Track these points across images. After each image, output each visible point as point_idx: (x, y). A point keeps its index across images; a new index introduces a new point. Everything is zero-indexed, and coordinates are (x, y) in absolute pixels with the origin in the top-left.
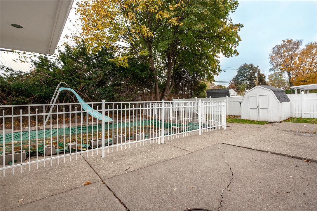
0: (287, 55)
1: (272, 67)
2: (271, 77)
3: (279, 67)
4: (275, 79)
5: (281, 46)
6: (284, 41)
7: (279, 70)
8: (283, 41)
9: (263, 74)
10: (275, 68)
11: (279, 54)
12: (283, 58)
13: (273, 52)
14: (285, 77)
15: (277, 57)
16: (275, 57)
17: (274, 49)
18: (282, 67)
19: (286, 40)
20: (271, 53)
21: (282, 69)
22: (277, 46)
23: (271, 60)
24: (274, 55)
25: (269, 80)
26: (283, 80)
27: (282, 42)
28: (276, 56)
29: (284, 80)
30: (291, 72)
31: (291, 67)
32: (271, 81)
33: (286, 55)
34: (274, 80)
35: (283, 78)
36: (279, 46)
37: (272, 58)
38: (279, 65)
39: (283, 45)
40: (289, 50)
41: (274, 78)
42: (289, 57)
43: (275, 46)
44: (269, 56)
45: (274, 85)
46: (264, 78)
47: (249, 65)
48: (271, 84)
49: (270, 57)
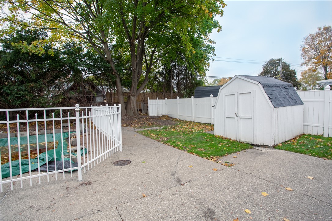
0: (324, 45)
1: (304, 61)
2: (304, 74)
3: (313, 60)
4: (310, 76)
5: (316, 35)
6: (320, 29)
7: (313, 64)
8: (318, 28)
9: (293, 70)
10: (308, 62)
11: (313, 45)
12: (318, 49)
13: (306, 43)
14: (321, 74)
15: (311, 49)
16: (307, 48)
17: (306, 39)
18: (316, 61)
19: (323, 28)
20: (304, 43)
21: (316, 63)
22: (310, 35)
23: (303, 52)
24: (307, 47)
25: (302, 77)
26: (319, 76)
27: (317, 30)
28: (309, 48)
29: (321, 77)
30: (328, 67)
31: (328, 60)
32: (304, 78)
33: (322, 46)
34: (308, 76)
35: (320, 75)
36: (314, 35)
37: (304, 50)
38: (313, 58)
39: (319, 34)
40: (326, 40)
41: (308, 75)
42: (326, 48)
43: (308, 35)
44: (301, 47)
45: (308, 83)
46: (295, 75)
47: (277, 60)
48: (304, 82)
49: (301, 49)
